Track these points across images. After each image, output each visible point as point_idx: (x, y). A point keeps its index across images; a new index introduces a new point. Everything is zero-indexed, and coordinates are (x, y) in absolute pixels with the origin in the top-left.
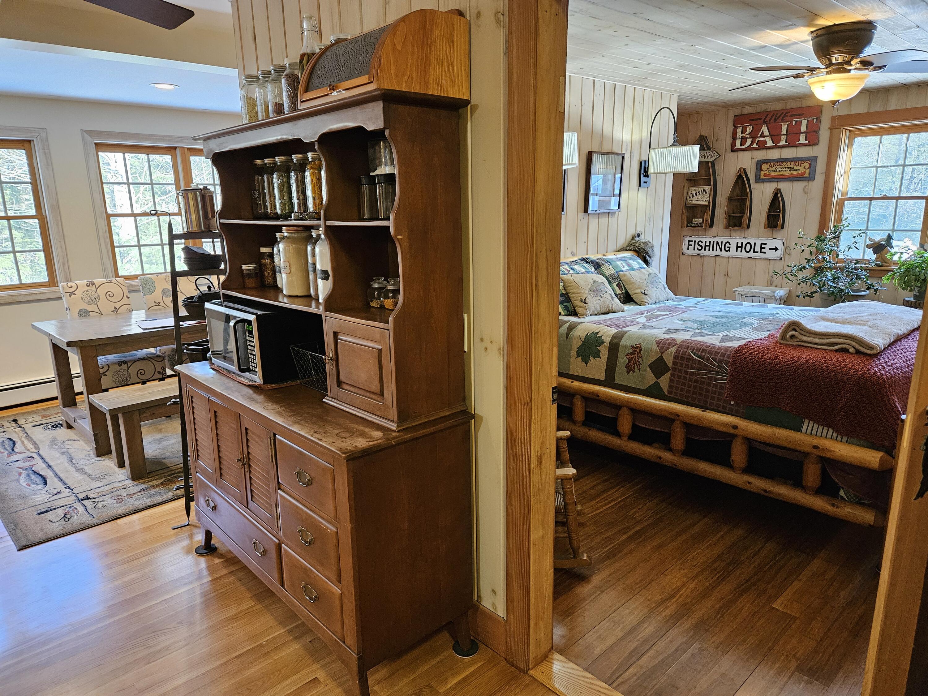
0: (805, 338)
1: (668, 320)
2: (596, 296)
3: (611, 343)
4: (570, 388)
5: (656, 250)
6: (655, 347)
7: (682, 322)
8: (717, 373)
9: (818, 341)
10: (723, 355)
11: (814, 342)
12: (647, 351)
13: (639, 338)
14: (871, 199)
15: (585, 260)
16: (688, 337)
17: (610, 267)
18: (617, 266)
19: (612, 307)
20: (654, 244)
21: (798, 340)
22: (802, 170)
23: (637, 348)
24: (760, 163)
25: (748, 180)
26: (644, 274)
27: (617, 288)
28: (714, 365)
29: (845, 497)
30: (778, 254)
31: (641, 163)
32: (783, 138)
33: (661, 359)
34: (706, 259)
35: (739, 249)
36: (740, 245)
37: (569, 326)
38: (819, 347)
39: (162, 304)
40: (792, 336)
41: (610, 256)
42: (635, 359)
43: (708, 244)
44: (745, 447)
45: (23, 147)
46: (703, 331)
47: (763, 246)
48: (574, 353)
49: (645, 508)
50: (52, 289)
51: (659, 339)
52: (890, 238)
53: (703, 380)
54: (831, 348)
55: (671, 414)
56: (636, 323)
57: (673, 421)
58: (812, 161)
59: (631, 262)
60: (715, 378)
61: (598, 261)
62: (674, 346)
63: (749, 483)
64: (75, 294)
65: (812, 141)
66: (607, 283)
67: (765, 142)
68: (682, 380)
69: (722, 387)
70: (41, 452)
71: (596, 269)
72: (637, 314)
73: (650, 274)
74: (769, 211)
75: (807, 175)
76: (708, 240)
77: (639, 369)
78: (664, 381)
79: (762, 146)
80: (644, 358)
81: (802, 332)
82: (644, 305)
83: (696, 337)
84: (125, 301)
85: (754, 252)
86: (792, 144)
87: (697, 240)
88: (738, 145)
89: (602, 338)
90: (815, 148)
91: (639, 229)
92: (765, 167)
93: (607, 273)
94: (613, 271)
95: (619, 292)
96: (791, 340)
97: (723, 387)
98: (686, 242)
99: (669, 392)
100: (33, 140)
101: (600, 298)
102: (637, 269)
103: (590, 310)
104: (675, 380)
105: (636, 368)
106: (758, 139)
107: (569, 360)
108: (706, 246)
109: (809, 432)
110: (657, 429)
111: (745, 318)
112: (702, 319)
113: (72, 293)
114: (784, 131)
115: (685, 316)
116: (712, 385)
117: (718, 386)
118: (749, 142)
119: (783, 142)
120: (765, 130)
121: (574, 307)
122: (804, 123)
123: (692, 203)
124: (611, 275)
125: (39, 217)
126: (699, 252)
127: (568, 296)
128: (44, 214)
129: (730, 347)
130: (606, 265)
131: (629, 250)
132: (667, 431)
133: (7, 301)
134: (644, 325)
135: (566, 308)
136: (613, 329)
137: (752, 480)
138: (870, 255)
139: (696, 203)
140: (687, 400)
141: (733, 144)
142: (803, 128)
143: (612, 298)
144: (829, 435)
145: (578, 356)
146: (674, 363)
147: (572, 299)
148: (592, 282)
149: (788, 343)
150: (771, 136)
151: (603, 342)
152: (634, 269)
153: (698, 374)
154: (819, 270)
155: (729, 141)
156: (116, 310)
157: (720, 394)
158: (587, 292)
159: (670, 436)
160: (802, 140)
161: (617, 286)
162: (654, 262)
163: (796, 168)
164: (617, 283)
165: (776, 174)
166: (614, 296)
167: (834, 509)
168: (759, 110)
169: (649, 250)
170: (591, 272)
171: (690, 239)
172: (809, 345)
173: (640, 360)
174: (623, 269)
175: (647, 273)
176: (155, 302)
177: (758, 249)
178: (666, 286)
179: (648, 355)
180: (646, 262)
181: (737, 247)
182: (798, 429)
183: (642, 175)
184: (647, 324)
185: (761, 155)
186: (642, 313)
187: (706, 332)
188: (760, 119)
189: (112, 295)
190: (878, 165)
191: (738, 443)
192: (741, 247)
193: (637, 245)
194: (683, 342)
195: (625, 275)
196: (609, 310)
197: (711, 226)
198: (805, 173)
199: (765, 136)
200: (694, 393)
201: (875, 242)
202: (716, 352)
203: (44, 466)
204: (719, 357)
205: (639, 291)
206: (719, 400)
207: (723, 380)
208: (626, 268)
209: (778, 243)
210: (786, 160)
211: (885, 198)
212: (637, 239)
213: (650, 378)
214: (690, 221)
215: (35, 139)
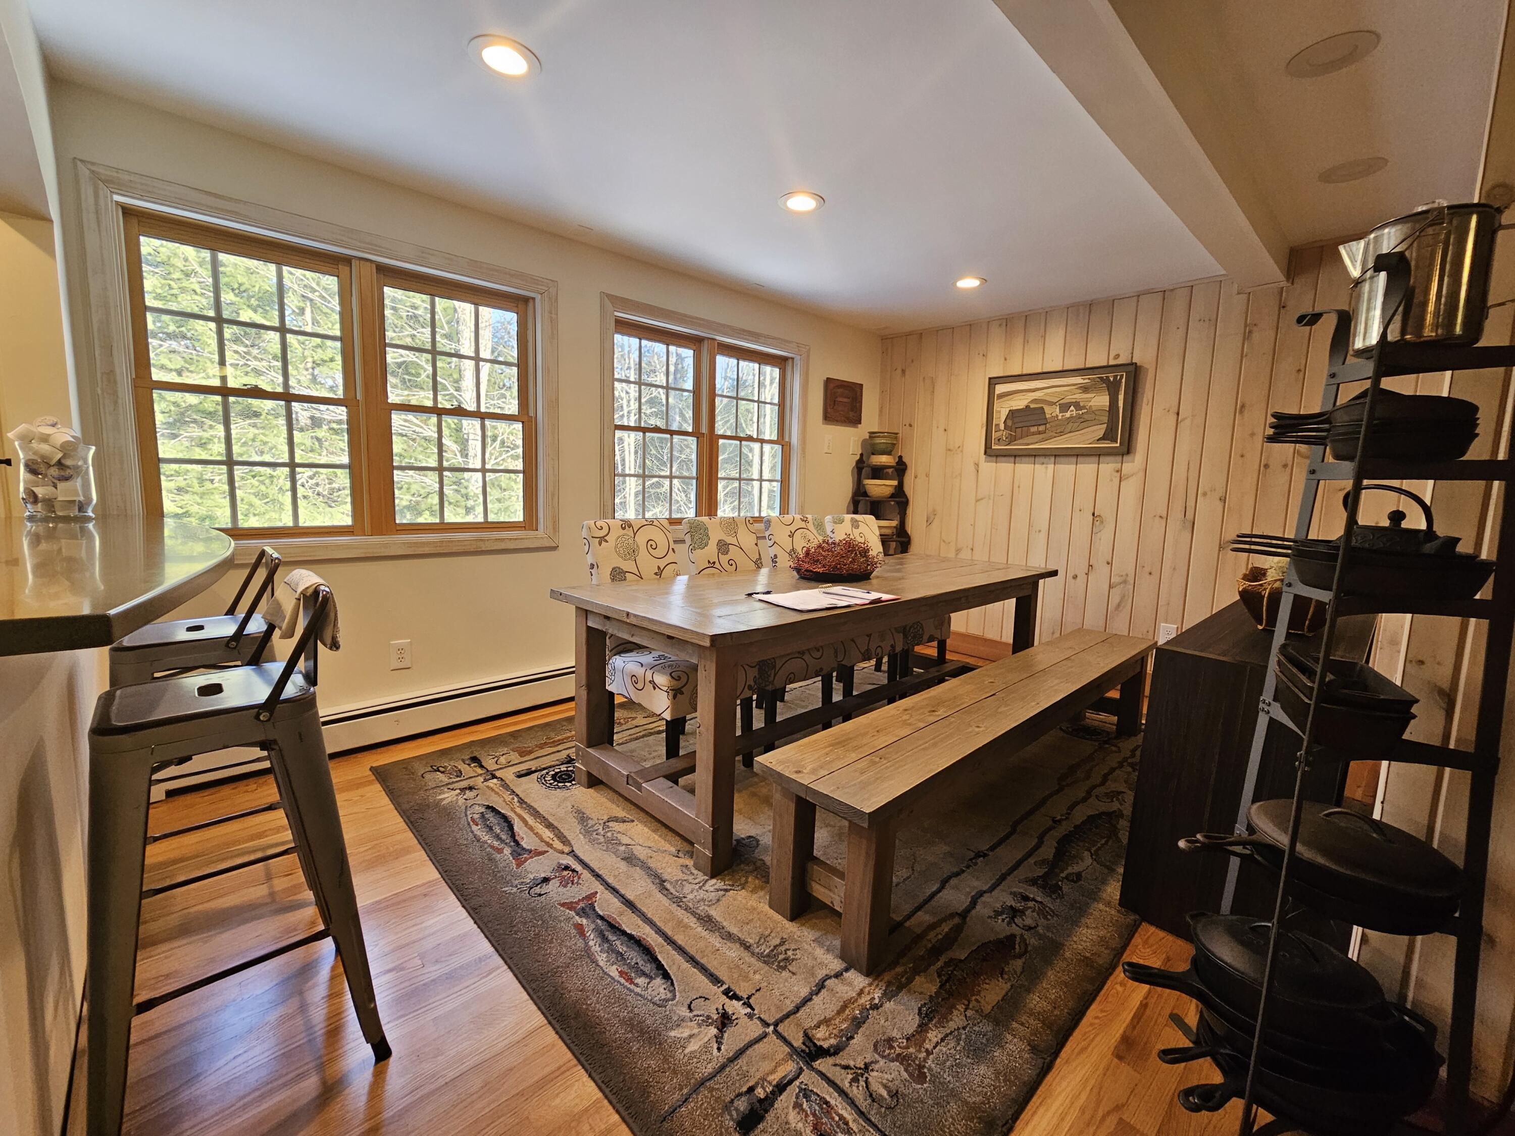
39: (717, 565)
45: (515, 309)
50: (532, 533)
64: (607, 542)
70: (577, 852)
84: (671, 557)
100: (534, 299)
113: (602, 539)
125: (525, 419)
128: (532, 414)
133: (467, 548)
156: (659, 573)
176: (709, 562)
189: (654, 547)
203: (616, 902)
215: (538, 297)
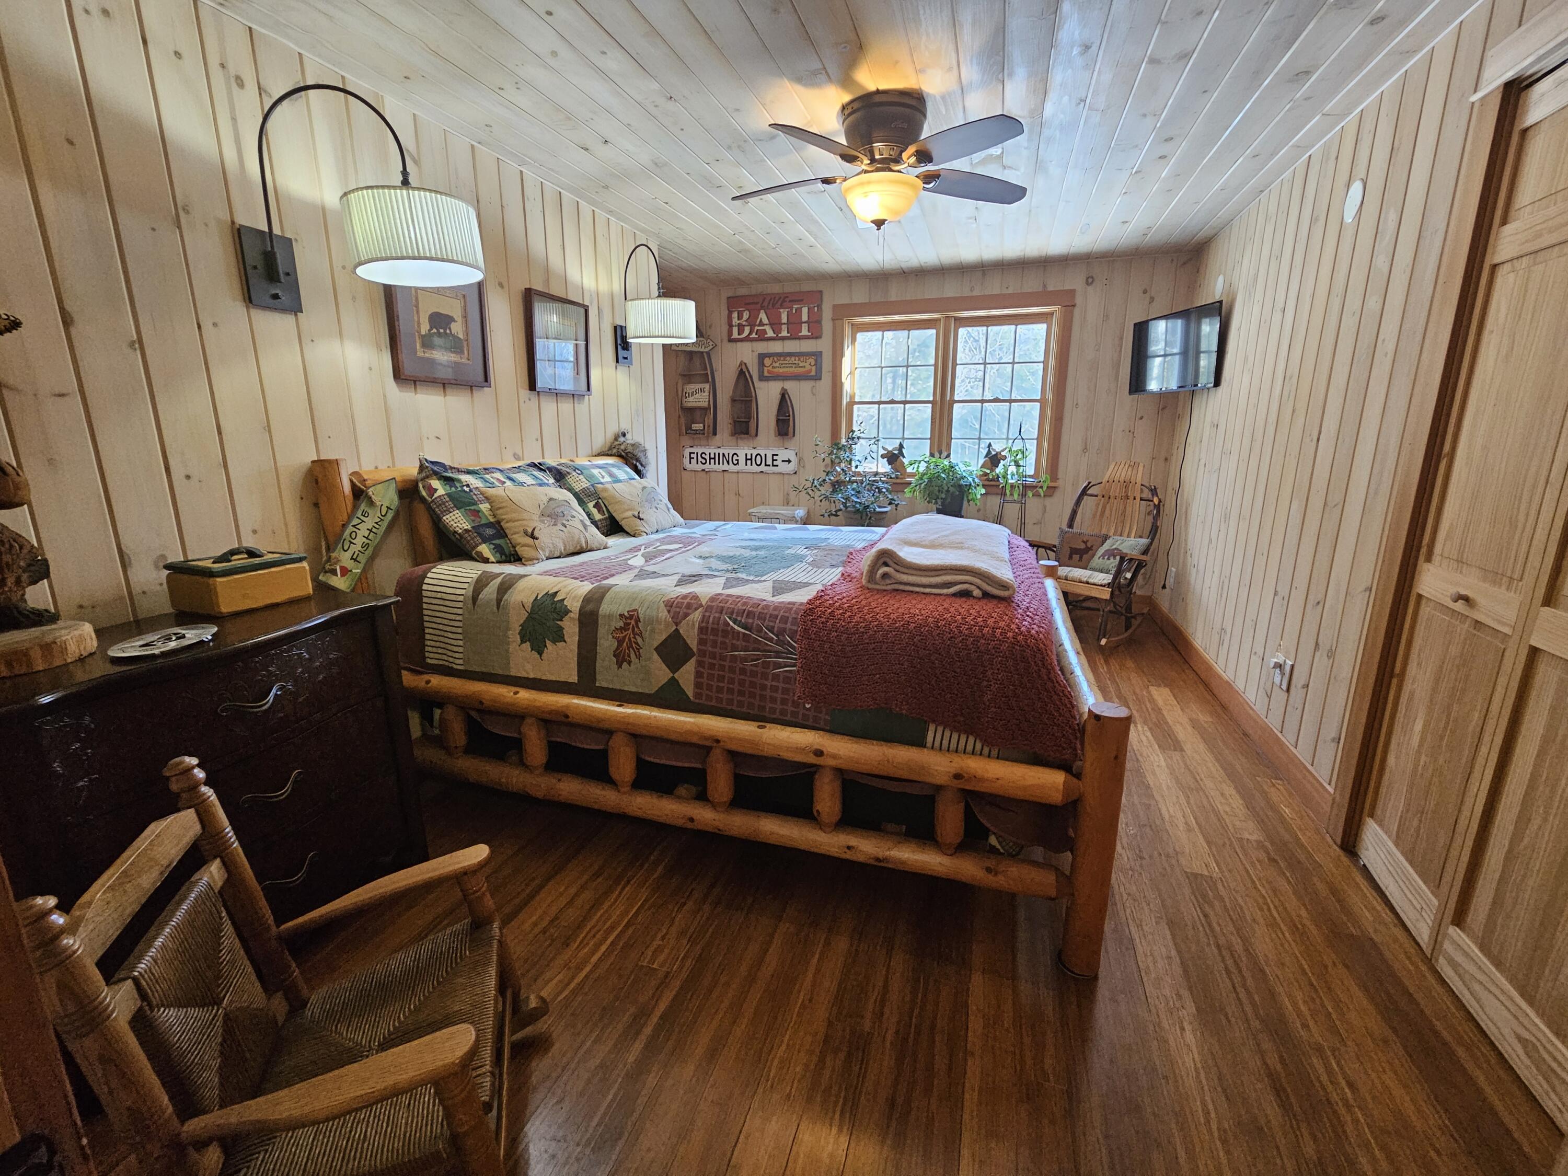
0: (905, 578)
1: (679, 558)
2: (555, 525)
3: (582, 612)
4: (513, 705)
5: (651, 455)
6: (663, 614)
7: (701, 561)
8: (778, 654)
9: (925, 580)
10: (785, 620)
11: (920, 583)
12: (651, 621)
13: (633, 597)
14: (879, 403)
15: (538, 467)
16: (719, 590)
17: (581, 477)
18: (593, 476)
19: (587, 542)
20: (647, 447)
21: (893, 581)
22: (808, 367)
23: (631, 617)
24: (762, 357)
25: (751, 377)
26: (635, 487)
27: (595, 511)
28: (771, 640)
29: (998, 846)
30: (790, 468)
31: (615, 328)
32: (784, 327)
33: (676, 635)
34: (712, 475)
35: (749, 462)
36: (749, 457)
37: (502, 584)
38: (927, 590)
40: (885, 575)
41: (582, 461)
42: (630, 639)
43: (712, 456)
44: (837, 784)
46: (740, 575)
47: (775, 458)
48: (514, 635)
49: (674, 930)
51: (669, 597)
52: (901, 446)
53: (754, 669)
54: (945, 591)
55: (706, 738)
56: (625, 567)
57: (708, 749)
58: (818, 355)
59: (615, 471)
60: (775, 663)
61: (559, 467)
62: (696, 609)
63: (849, 848)
65: (816, 335)
66: (574, 503)
67: (765, 332)
68: (716, 673)
69: (787, 680)
71: (557, 480)
72: (631, 550)
73: (644, 488)
74: (778, 416)
75: (813, 373)
76: (713, 451)
77: (639, 657)
78: (687, 675)
79: (762, 337)
80: (646, 635)
81: (898, 568)
82: (641, 535)
83: (732, 587)
85: (766, 465)
86: (794, 336)
87: (700, 451)
88: (735, 335)
89: (565, 602)
90: (819, 341)
91: (624, 426)
92: (767, 361)
93: (578, 487)
94: (585, 484)
95: (598, 517)
96: (883, 583)
97: (790, 678)
98: (687, 455)
99: (697, 695)
101: (563, 528)
102: (625, 481)
103: (543, 550)
104: (705, 672)
105: (633, 655)
106: (757, 328)
107: (507, 651)
108: (710, 459)
109: (937, 744)
110: (680, 764)
111: (789, 548)
112: (731, 554)
114: (784, 320)
115: (704, 549)
116: (770, 677)
117: (781, 678)
118: (747, 330)
119: (784, 333)
120: (763, 316)
121: (514, 547)
122: (805, 310)
123: (689, 405)
124: (584, 490)
126: (703, 467)
127: (501, 527)
129: (794, 604)
130: (574, 473)
131: (611, 455)
132: (699, 766)
134: (641, 570)
135: (498, 549)
136: (586, 583)
137: (853, 841)
138: (884, 467)
139: (694, 405)
140: (729, 707)
141: (730, 333)
142: (805, 318)
143: (585, 526)
144: (970, 748)
145: (523, 641)
146: (701, 642)
147: (507, 531)
148: (545, 500)
149: (878, 587)
150: (771, 324)
151: (567, 612)
152: (619, 481)
153: (744, 659)
154: (837, 486)
155: (725, 328)
157: (785, 691)
158: (536, 517)
159: (705, 777)
160: (805, 332)
161: (594, 507)
162: (650, 471)
163: (801, 364)
164: (594, 503)
165: (781, 370)
166: (588, 522)
167: (991, 877)
168: (754, 292)
169: (640, 455)
170: (548, 485)
171: (692, 450)
172: (911, 588)
173: (639, 640)
174: (602, 481)
175: (641, 486)
177: (769, 462)
178: (670, 506)
179: (653, 631)
180: (639, 473)
181: (747, 459)
182: (919, 743)
183: (619, 347)
184: (645, 568)
185: (762, 347)
186: (637, 549)
187: (743, 576)
188: (757, 303)
190: (883, 365)
191: (826, 780)
192: (751, 459)
193: (623, 447)
194: (712, 599)
195: (605, 490)
196: (582, 547)
197: (715, 434)
198: (810, 371)
199: (764, 325)
200: (741, 693)
201: (889, 452)
202: (771, 616)
204: (777, 625)
205: (630, 514)
206: (784, 702)
207: (789, 667)
208: (607, 479)
209: (790, 455)
210: (790, 355)
211: (892, 402)
212: (622, 439)
213: (660, 673)
214: (689, 428)
